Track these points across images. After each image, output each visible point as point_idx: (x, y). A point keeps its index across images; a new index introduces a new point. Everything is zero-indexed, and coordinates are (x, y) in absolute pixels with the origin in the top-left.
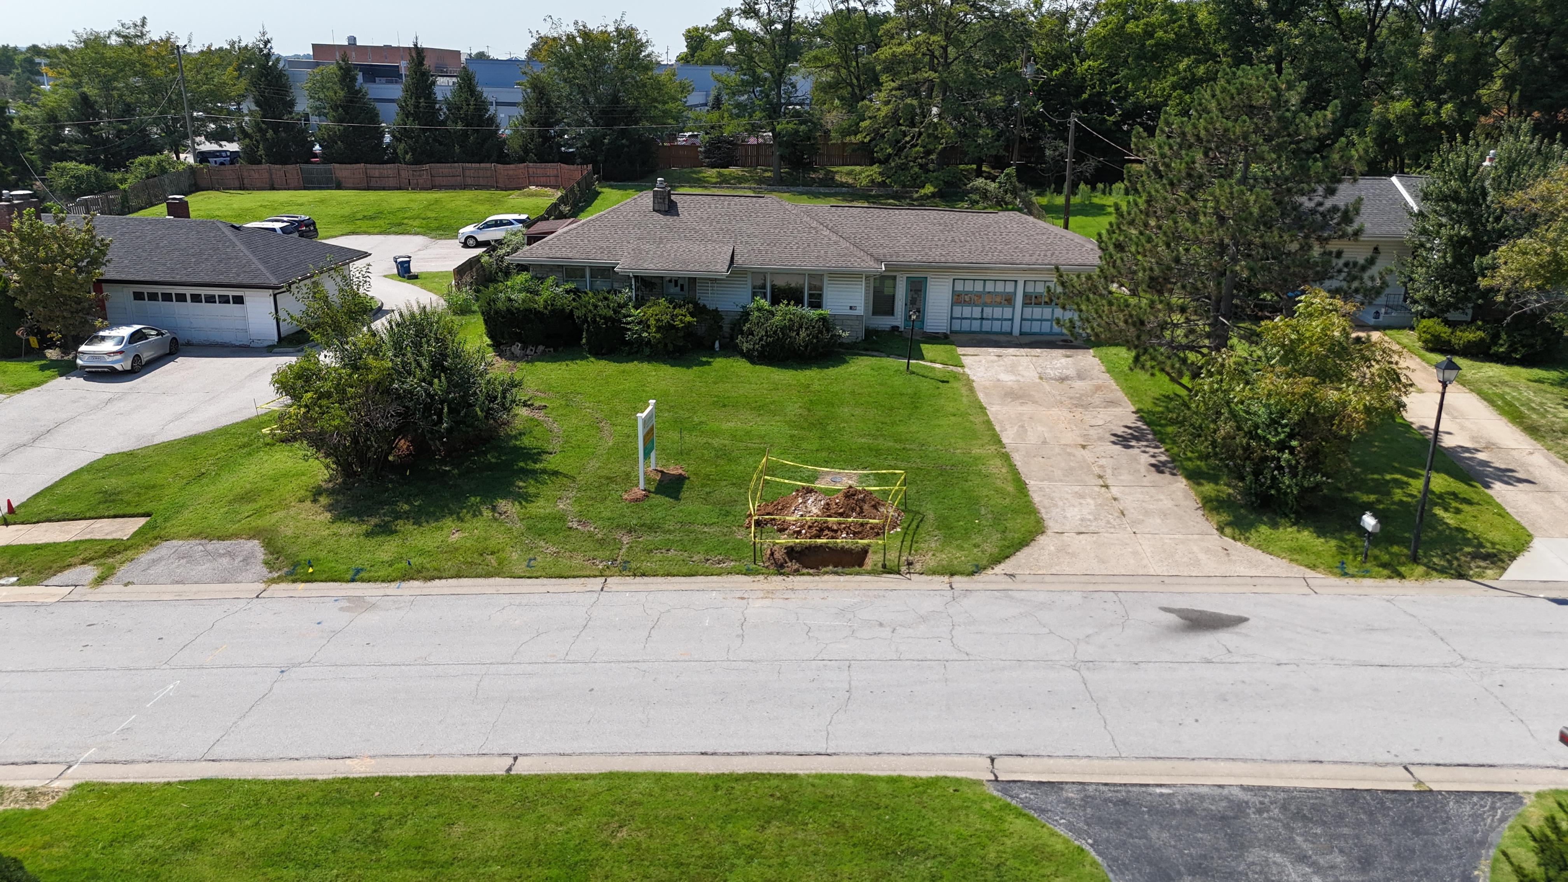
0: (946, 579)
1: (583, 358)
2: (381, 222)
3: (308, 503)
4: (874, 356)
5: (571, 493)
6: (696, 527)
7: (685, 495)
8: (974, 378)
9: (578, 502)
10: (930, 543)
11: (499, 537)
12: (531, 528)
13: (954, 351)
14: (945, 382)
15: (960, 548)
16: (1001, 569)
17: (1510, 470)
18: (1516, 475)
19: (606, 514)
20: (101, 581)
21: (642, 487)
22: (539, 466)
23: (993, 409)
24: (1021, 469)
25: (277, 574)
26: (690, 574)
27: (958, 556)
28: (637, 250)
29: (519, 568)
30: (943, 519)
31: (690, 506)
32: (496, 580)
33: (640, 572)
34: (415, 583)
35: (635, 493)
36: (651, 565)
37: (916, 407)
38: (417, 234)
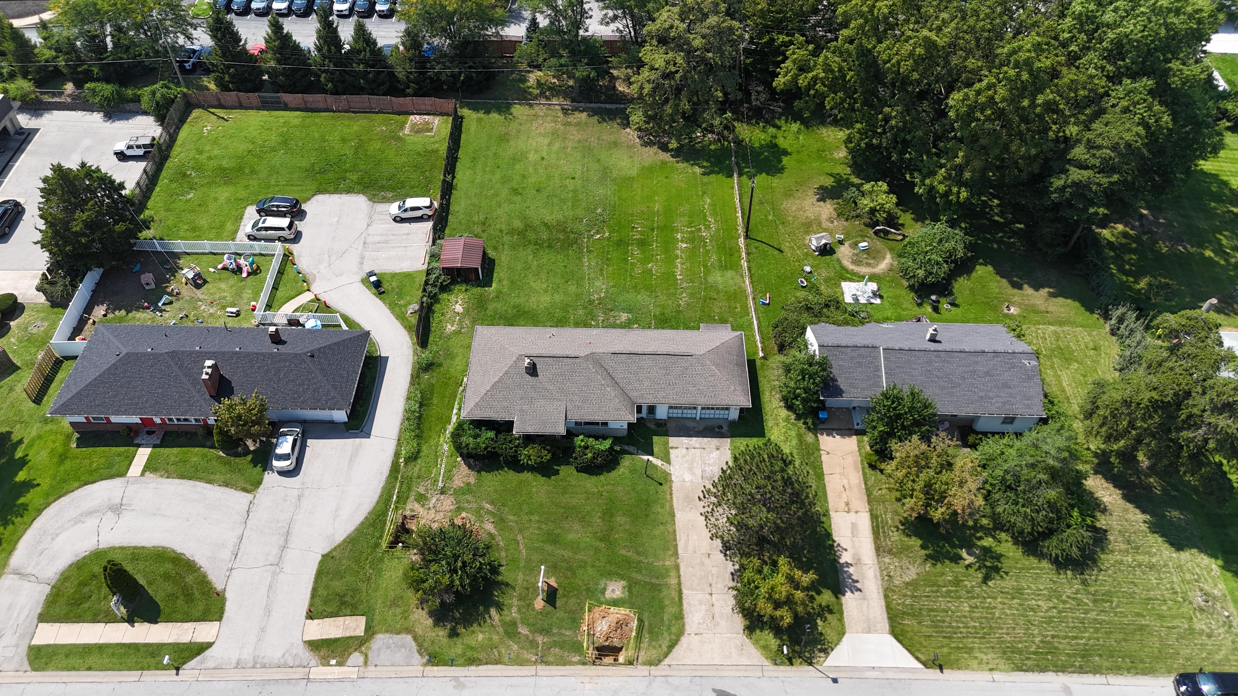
0: (648, 667)
1: (502, 468)
3: (420, 610)
4: (631, 454)
5: (515, 601)
6: (563, 631)
7: (558, 604)
8: (673, 478)
9: (519, 611)
10: (644, 645)
11: (495, 637)
12: (506, 632)
13: (668, 443)
14: (661, 484)
15: (654, 647)
16: (667, 661)
17: (857, 581)
18: (858, 585)
19: (531, 621)
20: (366, 663)
21: (541, 597)
22: (500, 578)
23: (678, 515)
24: (683, 579)
25: (425, 660)
26: (565, 664)
27: (654, 654)
28: (521, 411)
29: (506, 659)
30: (650, 625)
31: (560, 614)
32: (499, 666)
33: (547, 663)
34: (473, 668)
35: (539, 603)
36: (551, 659)
37: (647, 516)
38: (359, 193)
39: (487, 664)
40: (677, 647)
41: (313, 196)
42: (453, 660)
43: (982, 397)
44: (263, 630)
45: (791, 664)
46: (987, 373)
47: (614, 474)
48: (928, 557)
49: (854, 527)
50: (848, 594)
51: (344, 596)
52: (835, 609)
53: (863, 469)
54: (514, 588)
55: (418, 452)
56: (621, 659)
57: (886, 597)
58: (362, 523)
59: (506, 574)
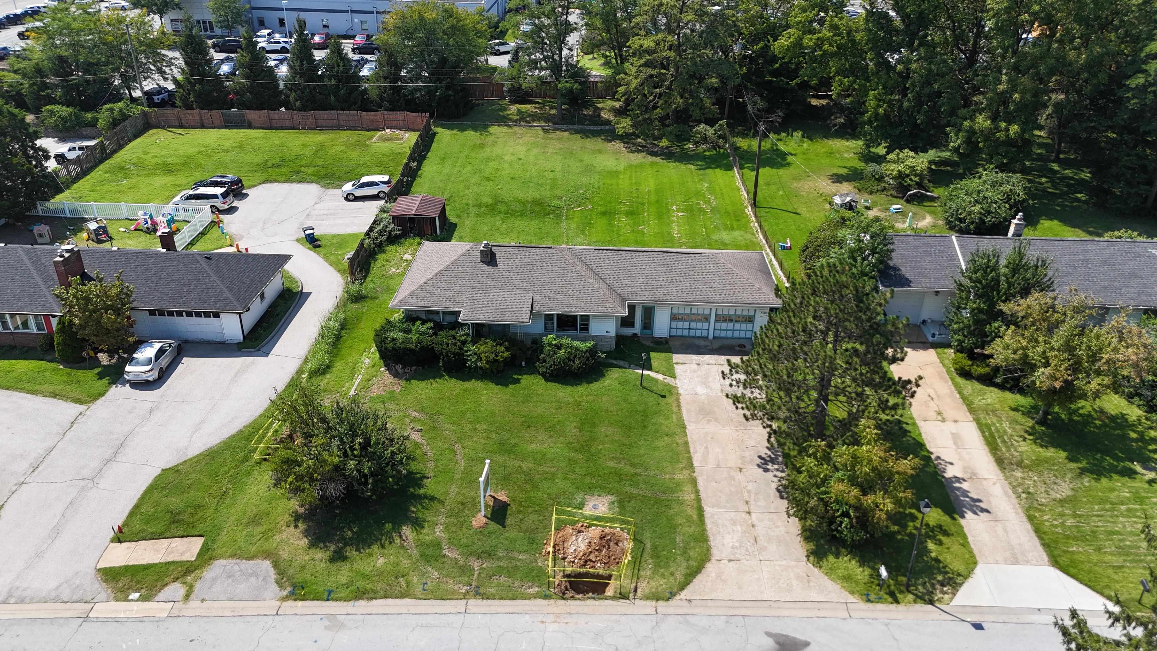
0: (653, 603)
1: (441, 376)
2: (284, 170)
3: (292, 528)
5: (442, 519)
6: (515, 554)
7: (509, 521)
8: (681, 391)
9: (447, 528)
10: (647, 571)
11: (405, 563)
12: (422, 555)
13: (671, 358)
14: (663, 397)
15: (663, 576)
16: (684, 594)
18: (982, 505)
19: (464, 541)
20: (187, 597)
21: (483, 513)
22: (422, 491)
23: (690, 428)
24: (703, 495)
25: (285, 593)
26: (513, 598)
27: (661, 584)
28: (472, 299)
29: (418, 591)
30: (655, 548)
31: (511, 533)
32: (406, 601)
33: (486, 597)
34: (362, 603)
35: (480, 519)
36: (491, 590)
38: (312, 182)
39: (386, 597)
40: (699, 577)
41: (260, 184)
42: (330, 592)
44: (38, 555)
45: (897, 601)
49: (956, 438)
51: (179, 513)
54: (442, 502)
55: (328, 367)
56: (610, 592)
57: (1031, 519)
59: (430, 487)
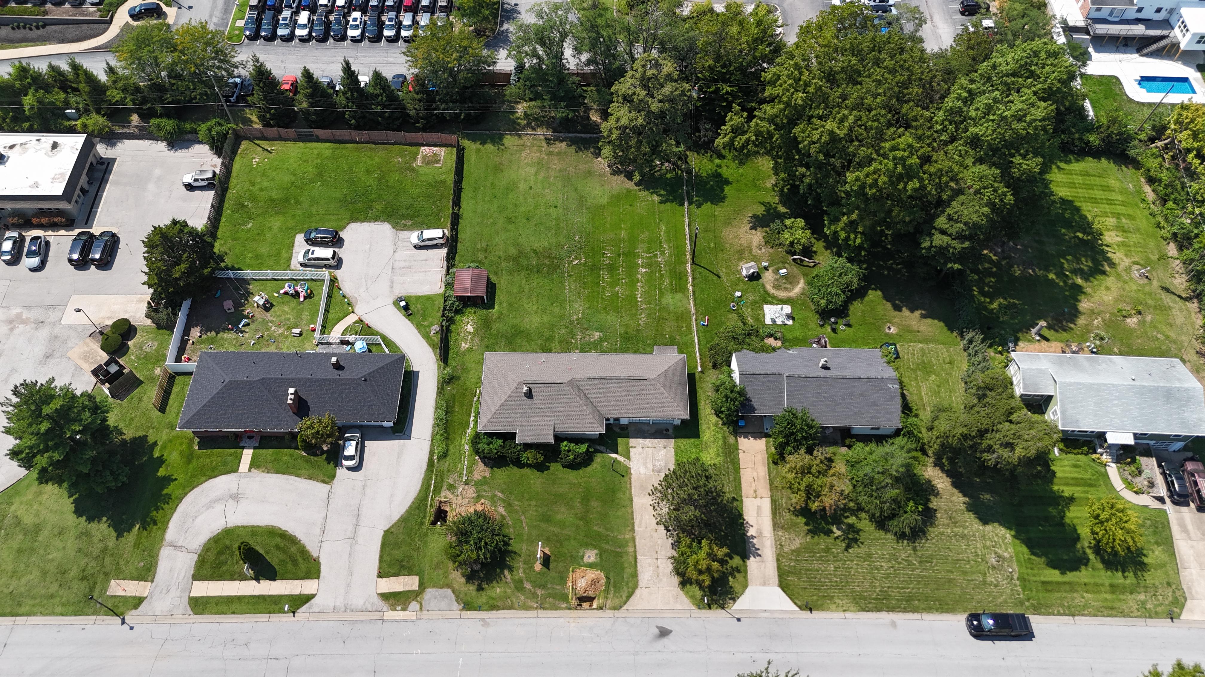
0: (613, 611)
3: (456, 572)
4: (602, 452)
5: (521, 565)
6: (555, 586)
7: (551, 567)
8: (632, 471)
9: (524, 572)
10: (611, 596)
11: (509, 591)
12: (516, 587)
13: (628, 443)
14: (623, 476)
15: (617, 597)
16: (625, 607)
17: (758, 549)
18: (759, 552)
19: (532, 579)
20: (421, 609)
21: (539, 562)
22: (510, 548)
23: (635, 500)
24: (637, 548)
25: (461, 607)
26: (556, 609)
28: (521, 425)
29: (516, 606)
30: (615, 582)
31: (553, 574)
32: (512, 611)
33: (544, 609)
34: (494, 612)
35: (538, 567)
36: (547, 606)
37: (613, 501)
38: (384, 221)
39: (503, 609)
40: (633, 597)
41: (348, 224)
42: (480, 607)
43: (856, 413)
44: (348, 585)
45: (710, 608)
46: (861, 395)
47: (589, 469)
48: (809, 531)
49: (759, 508)
50: (752, 558)
51: (402, 561)
52: (742, 569)
53: (768, 464)
54: (520, 556)
55: (447, 451)
56: (595, 605)
57: (778, 560)
58: (410, 507)
59: (515, 546)
